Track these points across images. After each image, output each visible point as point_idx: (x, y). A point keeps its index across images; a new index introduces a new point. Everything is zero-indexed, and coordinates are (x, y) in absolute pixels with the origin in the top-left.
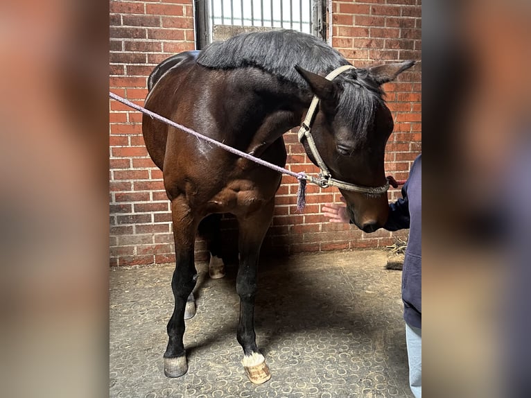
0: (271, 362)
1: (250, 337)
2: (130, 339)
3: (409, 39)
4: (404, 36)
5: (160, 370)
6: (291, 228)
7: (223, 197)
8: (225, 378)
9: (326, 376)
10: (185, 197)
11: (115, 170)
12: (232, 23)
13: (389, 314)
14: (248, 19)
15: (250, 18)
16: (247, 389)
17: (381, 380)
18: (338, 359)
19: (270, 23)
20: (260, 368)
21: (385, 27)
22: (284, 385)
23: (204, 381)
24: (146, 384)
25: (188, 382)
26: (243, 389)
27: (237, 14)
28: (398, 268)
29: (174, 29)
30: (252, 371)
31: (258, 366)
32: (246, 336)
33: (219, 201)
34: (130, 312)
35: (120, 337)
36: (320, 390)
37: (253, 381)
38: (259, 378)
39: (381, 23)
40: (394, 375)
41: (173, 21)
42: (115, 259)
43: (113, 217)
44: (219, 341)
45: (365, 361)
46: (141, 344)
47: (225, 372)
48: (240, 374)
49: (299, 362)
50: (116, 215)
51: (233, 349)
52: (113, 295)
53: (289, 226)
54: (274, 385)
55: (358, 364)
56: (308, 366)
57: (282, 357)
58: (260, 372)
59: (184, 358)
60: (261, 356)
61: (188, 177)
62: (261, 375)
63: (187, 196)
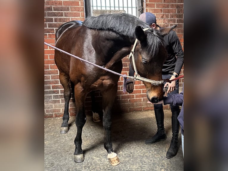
0: (120, 156)
1: (110, 145)
2: (60, 147)
3: (181, 14)
4: (179, 12)
5: (73, 160)
7: (98, 83)
8: (100, 163)
9: (144, 162)
10: (81, 84)
11: (52, 75)
12: (101, 9)
15: (109, 6)
16: (110, 167)
17: (168, 164)
18: (149, 156)
19: (118, 8)
20: (115, 159)
21: (170, 8)
22: (126, 166)
23: (91, 164)
24: (67, 165)
25: (84, 165)
26: (108, 168)
27: (103, 5)
29: (76, 12)
30: (112, 160)
32: (108, 145)
33: (96, 85)
34: (59, 136)
35: (56, 146)
36: (141, 168)
37: (112, 164)
38: (115, 163)
39: (168, 6)
40: (174, 162)
41: (75, 8)
42: (53, 114)
43: (51, 96)
44: (98, 148)
45: (161, 156)
46: (64, 149)
47: (100, 161)
48: (107, 162)
49: (132, 157)
50: (52, 95)
51: (104, 151)
52: (52, 129)
53: (129, 99)
54: (121, 166)
55: (158, 157)
56: (137, 158)
57: (125, 155)
58: (115, 161)
59: (82, 155)
60: (115, 153)
61: (83, 75)
62: (116, 162)
63: (82, 83)
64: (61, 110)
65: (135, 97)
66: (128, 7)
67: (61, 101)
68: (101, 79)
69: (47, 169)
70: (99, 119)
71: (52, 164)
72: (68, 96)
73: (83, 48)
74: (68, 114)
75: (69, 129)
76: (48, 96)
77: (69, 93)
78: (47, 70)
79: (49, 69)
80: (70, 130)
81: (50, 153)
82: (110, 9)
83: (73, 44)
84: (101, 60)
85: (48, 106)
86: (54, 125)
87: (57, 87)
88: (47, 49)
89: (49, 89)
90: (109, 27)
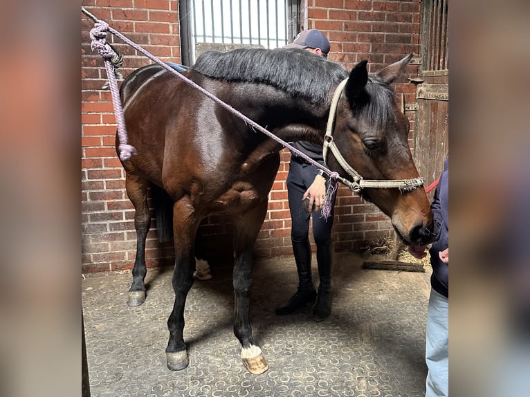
0: (267, 354)
1: (247, 330)
2: (130, 336)
3: (379, 54)
4: (375, 50)
5: (163, 364)
6: (272, 232)
7: (228, 197)
8: (225, 370)
9: (320, 365)
10: (190, 198)
11: (107, 180)
12: (214, 41)
13: (371, 309)
14: (228, 37)
15: (230, 36)
16: (247, 379)
17: (372, 368)
18: (329, 350)
19: (249, 40)
20: (258, 360)
21: (357, 42)
22: (282, 375)
23: (206, 373)
24: (151, 377)
25: (190, 374)
26: (244, 379)
27: (218, 32)
28: (374, 267)
29: (161, 46)
30: (251, 362)
31: (256, 357)
32: (242, 330)
33: (223, 200)
34: (127, 313)
35: (121, 335)
36: (316, 378)
37: (252, 371)
38: (258, 369)
39: (353, 38)
40: (384, 363)
41: (160, 38)
42: (108, 264)
43: (105, 225)
44: (214, 336)
45: (355, 351)
46: (141, 341)
47: (225, 364)
48: (239, 366)
49: (293, 354)
50: (108, 222)
51: (229, 343)
52: (109, 297)
53: (270, 230)
54: (272, 375)
55: (349, 354)
56: (302, 357)
57: (276, 349)
58: (259, 363)
59: (185, 352)
60: (258, 348)
61: (196, 179)
62: (260, 365)
63: (192, 197)
64: (127, 254)
65: (284, 226)
66: (268, 39)
67: (125, 235)
68: (235, 189)
69: (107, 386)
70: (208, 273)
71: (118, 375)
72: (144, 225)
73: (197, 121)
74: (144, 263)
75: (146, 295)
76: (98, 225)
77: (145, 219)
78: (98, 169)
79: (101, 167)
80: (148, 297)
81: (111, 350)
82: (232, 41)
83: (170, 112)
84: (236, 148)
85: (98, 247)
86: (113, 288)
87: (118, 206)
88: (98, 125)
89: (100, 210)
90: (260, 75)
